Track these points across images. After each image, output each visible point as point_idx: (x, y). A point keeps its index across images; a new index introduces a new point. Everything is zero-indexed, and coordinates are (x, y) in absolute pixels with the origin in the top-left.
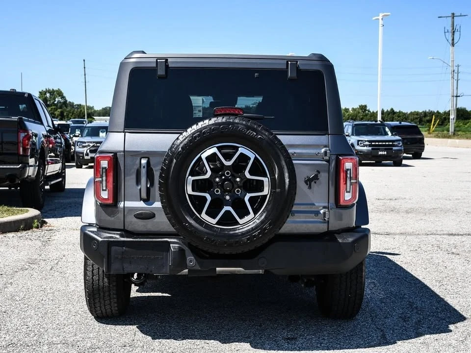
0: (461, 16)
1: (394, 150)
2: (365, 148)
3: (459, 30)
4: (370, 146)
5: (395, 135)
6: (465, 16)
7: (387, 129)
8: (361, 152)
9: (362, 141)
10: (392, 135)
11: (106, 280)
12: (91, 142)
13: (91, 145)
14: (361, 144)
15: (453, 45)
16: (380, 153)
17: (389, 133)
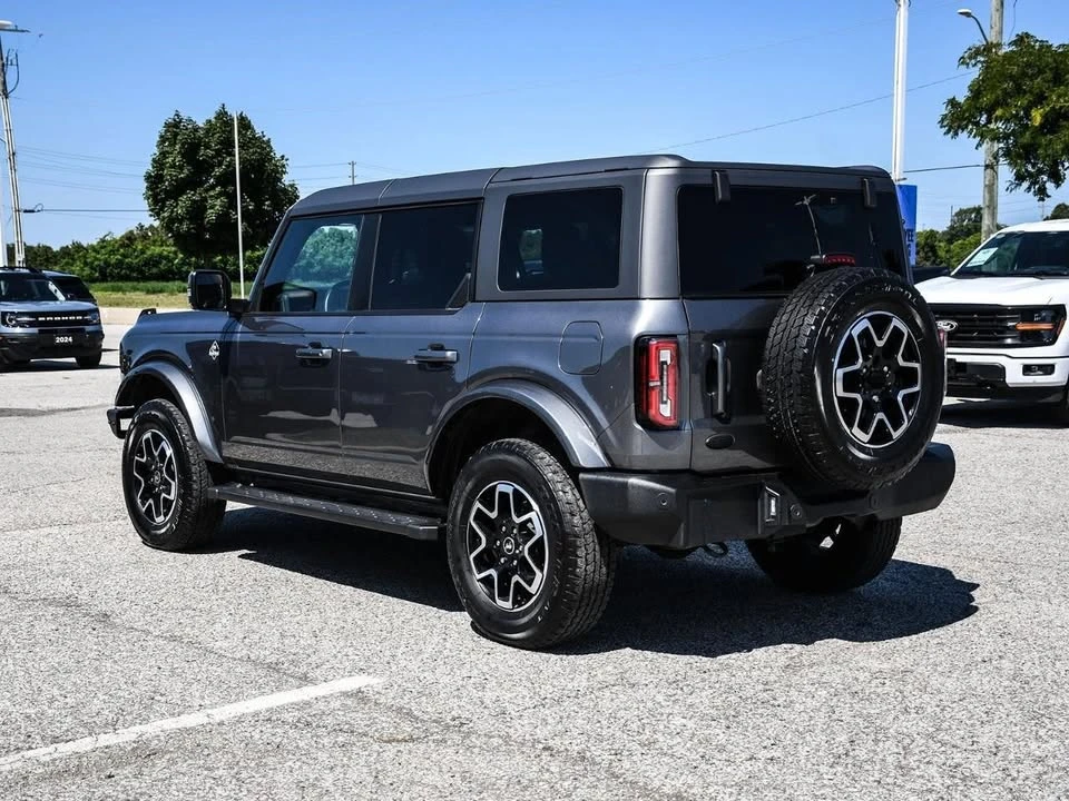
0: (16, 30)
1: (88, 333)
2: (18, 330)
3: (14, 62)
4: (31, 324)
5: (72, 299)
6: (23, 31)
7: (52, 287)
8: (12, 339)
9: (13, 313)
10: (67, 299)
11: (604, 569)
14: (11, 320)
15: (6, 96)
16: (60, 340)
17: (59, 295)
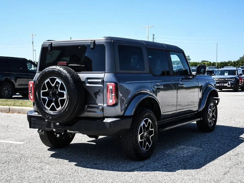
12: (217, 78)
13: (217, 79)
